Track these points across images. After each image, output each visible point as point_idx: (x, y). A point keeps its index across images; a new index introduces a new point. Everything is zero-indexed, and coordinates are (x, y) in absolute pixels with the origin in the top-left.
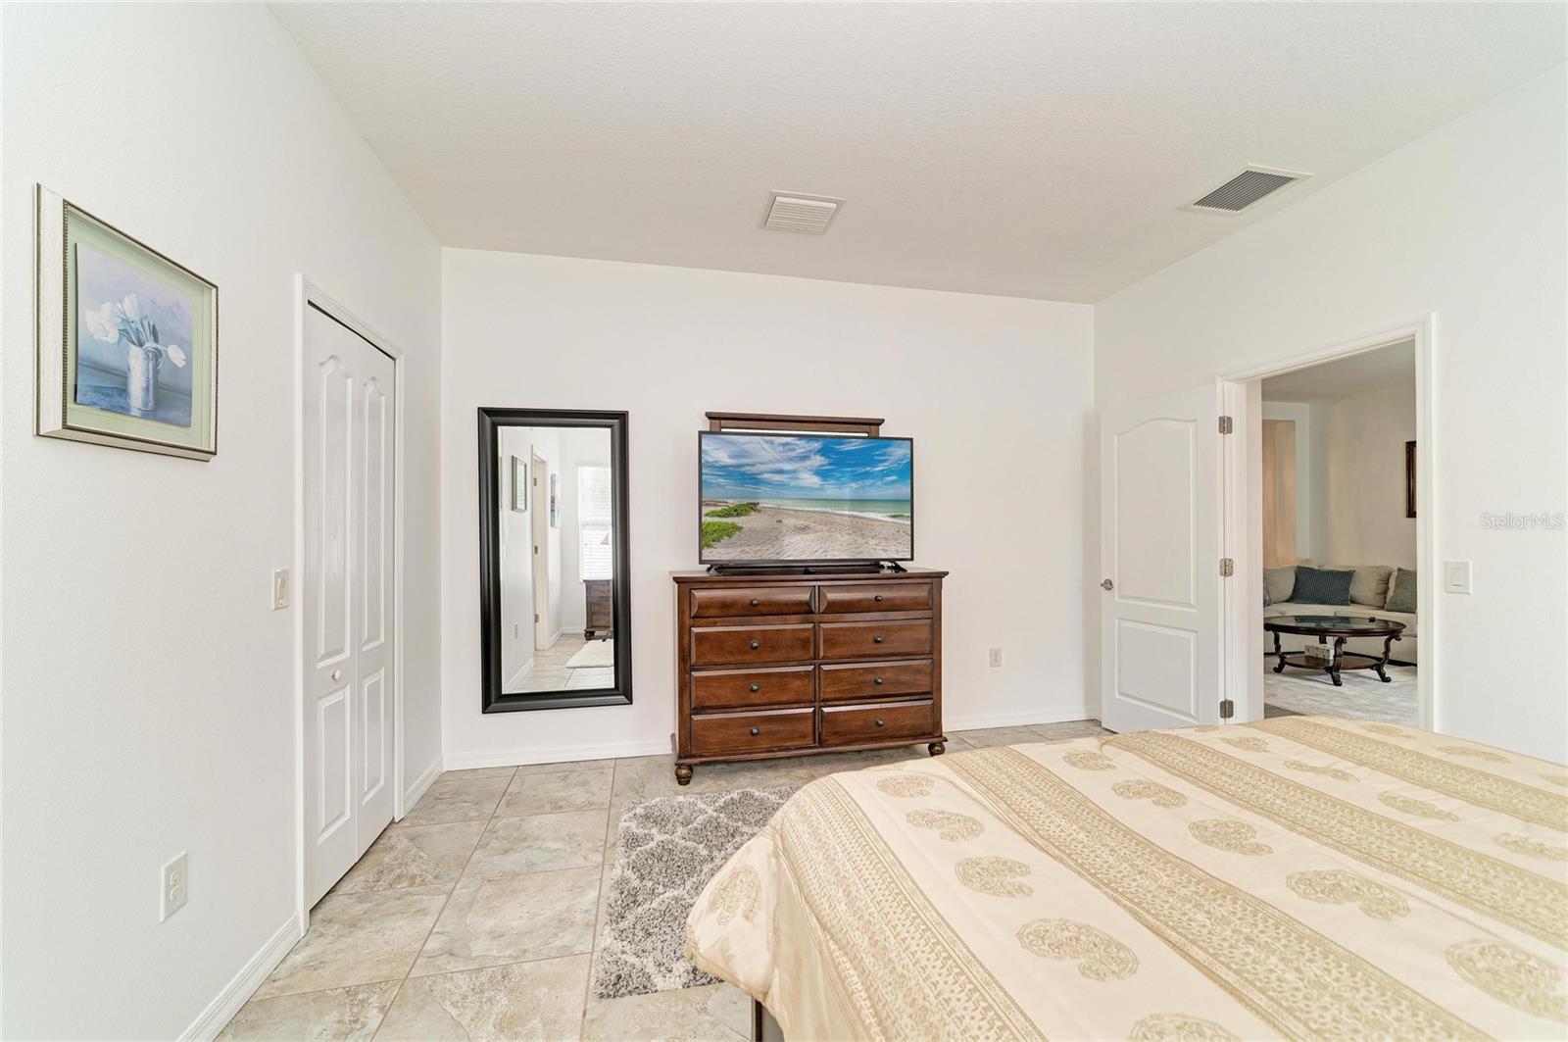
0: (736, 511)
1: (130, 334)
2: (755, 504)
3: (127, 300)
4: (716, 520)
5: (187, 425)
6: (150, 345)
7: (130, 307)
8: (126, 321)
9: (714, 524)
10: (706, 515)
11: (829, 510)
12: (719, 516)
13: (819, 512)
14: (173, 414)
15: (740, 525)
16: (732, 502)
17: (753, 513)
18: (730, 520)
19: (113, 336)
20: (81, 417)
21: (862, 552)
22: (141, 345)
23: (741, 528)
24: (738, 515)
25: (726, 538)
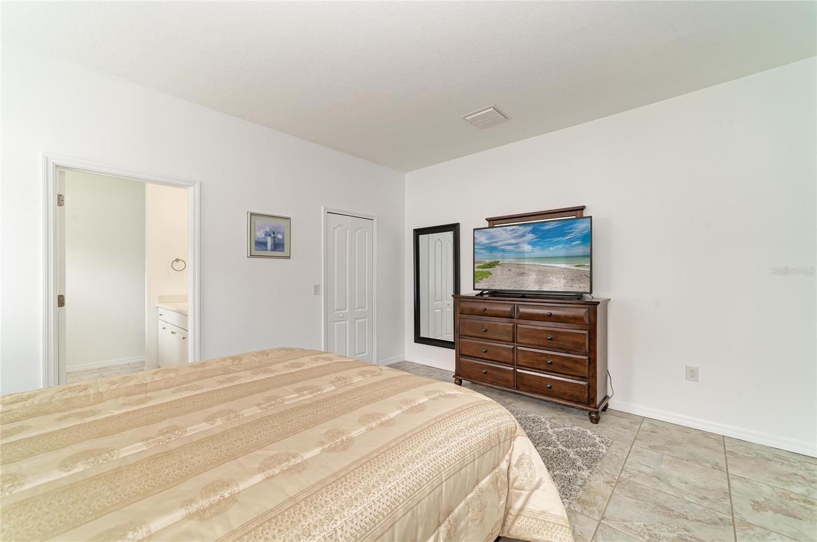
0: (489, 265)
1: (267, 234)
2: (498, 262)
3: (267, 228)
4: (481, 270)
5: (283, 251)
6: (273, 235)
7: (267, 229)
8: (267, 232)
9: (480, 272)
10: (477, 268)
11: (536, 263)
12: (482, 268)
13: (530, 265)
14: (279, 249)
15: (491, 272)
16: (487, 261)
17: (497, 266)
18: (487, 270)
19: (263, 235)
20: (254, 253)
21: (556, 287)
22: (270, 236)
23: (492, 274)
24: (490, 267)
25: (485, 278)
